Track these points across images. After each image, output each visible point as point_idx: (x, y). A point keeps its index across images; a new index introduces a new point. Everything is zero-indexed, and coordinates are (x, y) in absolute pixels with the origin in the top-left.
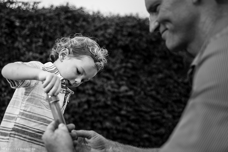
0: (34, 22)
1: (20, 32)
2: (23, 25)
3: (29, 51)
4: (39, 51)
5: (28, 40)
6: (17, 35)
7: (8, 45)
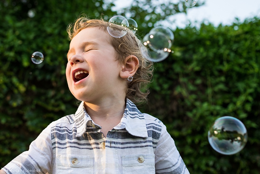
0: (206, 49)
1: (182, 68)
2: (187, 56)
3: (203, 101)
4: (220, 102)
5: (199, 81)
6: (177, 74)
7: (163, 92)
